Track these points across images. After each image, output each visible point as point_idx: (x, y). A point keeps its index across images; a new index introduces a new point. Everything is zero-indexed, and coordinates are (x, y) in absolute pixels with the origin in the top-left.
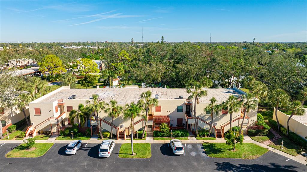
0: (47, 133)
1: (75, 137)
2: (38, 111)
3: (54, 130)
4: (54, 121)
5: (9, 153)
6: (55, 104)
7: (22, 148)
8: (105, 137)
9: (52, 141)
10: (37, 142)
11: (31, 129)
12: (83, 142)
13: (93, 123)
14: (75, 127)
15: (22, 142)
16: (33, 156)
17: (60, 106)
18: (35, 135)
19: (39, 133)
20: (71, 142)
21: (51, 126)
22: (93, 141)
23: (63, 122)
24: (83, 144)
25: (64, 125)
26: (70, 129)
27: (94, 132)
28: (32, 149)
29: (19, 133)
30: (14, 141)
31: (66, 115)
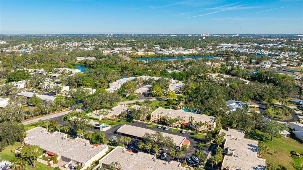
0: (154, 122)
1: (161, 124)
2: (153, 116)
3: (156, 122)
4: (156, 119)
5: (147, 125)
6: (157, 114)
7: (149, 125)
8: (168, 126)
9: (155, 124)
10: (152, 124)
11: (150, 120)
12: (162, 126)
13: (166, 122)
14: (161, 122)
15: (149, 123)
16: (151, 127)
17: (158, 115)
18: (151, 122)
19: (152, 122)
20: (160, 125)
21: (156, 120)
22: (165, 126)
23: (158, 120)
24: (162, 127)
25: (159, 120)
26: (160, 122)
27: (165, 124)
28: (151, 125)
29: (148, 121)
30: (147, 123)
31: (159, 118)
